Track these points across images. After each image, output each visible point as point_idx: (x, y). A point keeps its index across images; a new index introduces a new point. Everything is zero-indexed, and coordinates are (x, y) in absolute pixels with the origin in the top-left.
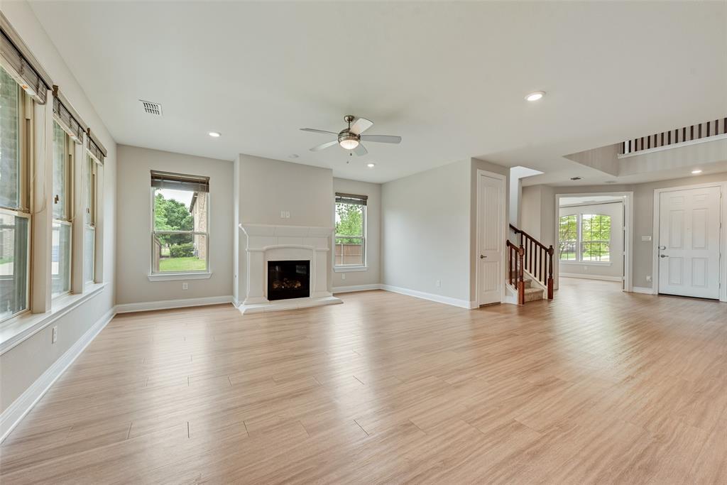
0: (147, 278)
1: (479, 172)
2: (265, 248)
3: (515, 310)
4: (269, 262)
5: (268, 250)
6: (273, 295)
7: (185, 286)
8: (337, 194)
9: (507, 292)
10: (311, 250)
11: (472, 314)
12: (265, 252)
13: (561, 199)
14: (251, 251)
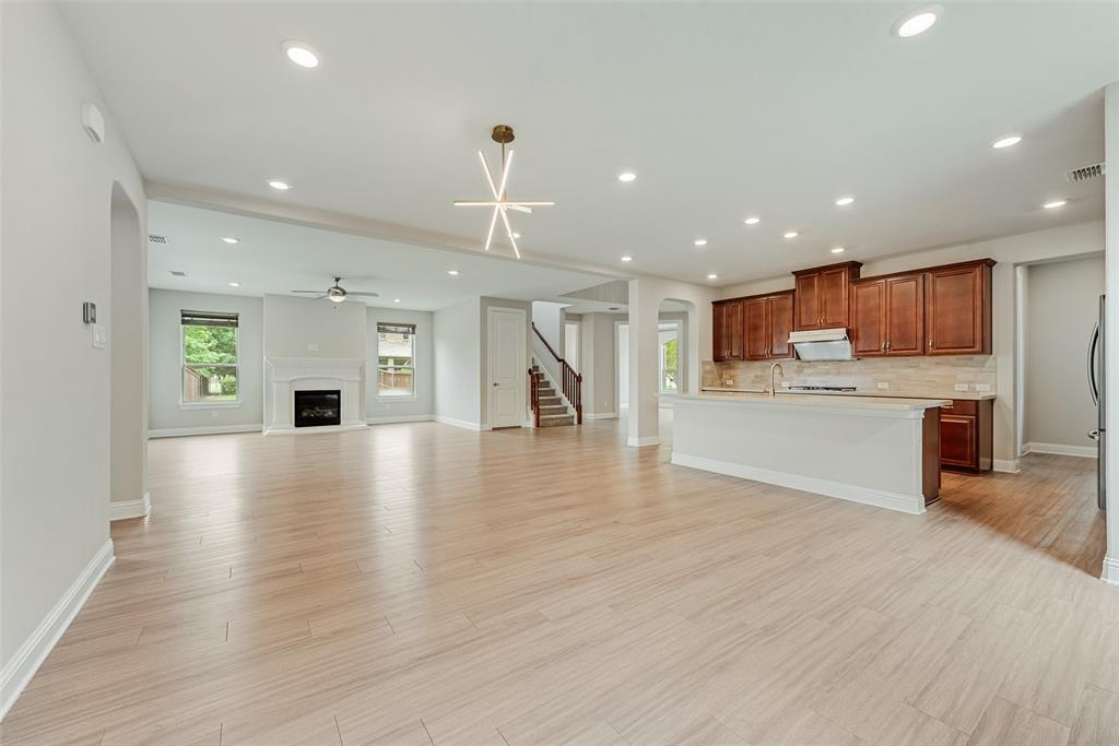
0: (178, 407)
1: (490, 309)
2: (291, 378)
3: (532, 432)
4: (296, 392)
5: (294, 380)
6: (300, 422)
7: (215, 414)
8: (379, 324)
9: (528, 419)
10: (341, 380)
11: (481, 436)
12: (291, 382)
13: (621, 326)
14: (277, 382)
